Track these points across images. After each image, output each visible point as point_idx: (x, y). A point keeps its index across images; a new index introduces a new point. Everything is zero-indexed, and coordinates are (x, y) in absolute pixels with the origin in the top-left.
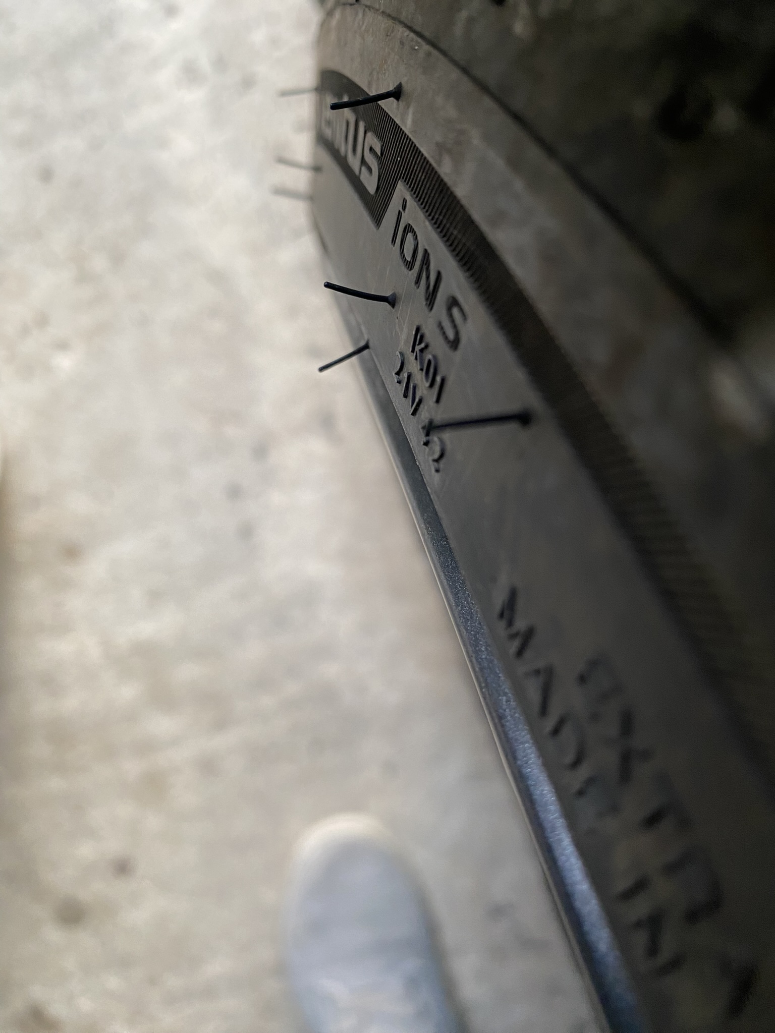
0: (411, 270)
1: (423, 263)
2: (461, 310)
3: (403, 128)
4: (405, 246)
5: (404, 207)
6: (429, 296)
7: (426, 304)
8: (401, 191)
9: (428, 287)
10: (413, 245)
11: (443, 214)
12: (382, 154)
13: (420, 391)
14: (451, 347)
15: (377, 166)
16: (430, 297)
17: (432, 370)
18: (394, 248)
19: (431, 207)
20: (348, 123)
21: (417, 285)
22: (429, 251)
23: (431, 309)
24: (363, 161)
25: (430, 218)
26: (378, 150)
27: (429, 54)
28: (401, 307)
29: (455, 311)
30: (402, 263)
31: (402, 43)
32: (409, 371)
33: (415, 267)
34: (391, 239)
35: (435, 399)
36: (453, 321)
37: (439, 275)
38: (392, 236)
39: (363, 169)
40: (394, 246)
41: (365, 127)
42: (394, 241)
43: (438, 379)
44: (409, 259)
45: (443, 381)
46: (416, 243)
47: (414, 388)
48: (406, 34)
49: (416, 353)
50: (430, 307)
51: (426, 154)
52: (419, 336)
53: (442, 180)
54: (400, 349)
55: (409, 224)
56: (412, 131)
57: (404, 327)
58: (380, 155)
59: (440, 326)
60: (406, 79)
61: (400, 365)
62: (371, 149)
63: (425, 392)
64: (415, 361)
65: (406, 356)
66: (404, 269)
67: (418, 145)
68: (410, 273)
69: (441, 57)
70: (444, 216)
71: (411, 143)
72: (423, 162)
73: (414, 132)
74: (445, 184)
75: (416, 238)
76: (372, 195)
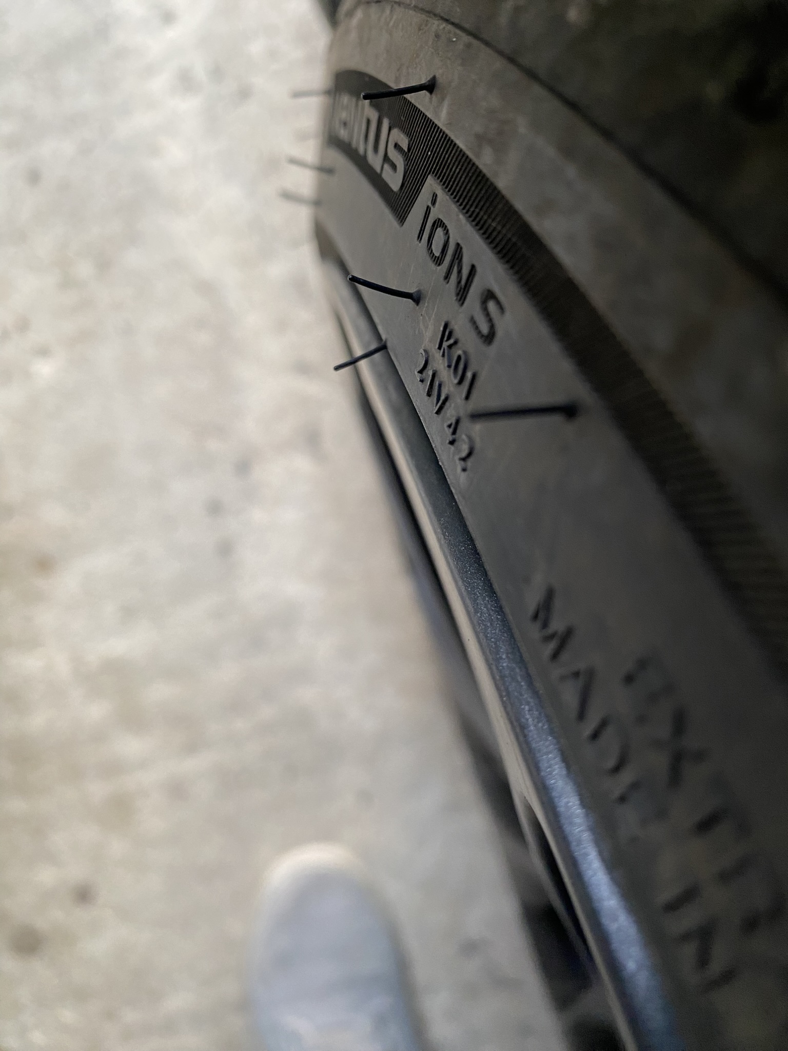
0: (439, 265)
1: (454, 257)
2: (498, 303)
3: (436, 122)
4: (433, 241)
5: (434, 202)
6: (460, 291)
7: (457, 299)
8: (431, 185)
9: (459, 282)
10: (443, 240)
11: (479, 207)
12: (409, 149)
13: (447, 388)
14: (485, 342)
15: (402, 162)
16: (461, 293)
17: (461, 366)
18: (420, 244)
19: (466, 201)
20: (368, 122)
21: (446, 281)
22: (462, 245)
23: (463, 303)
24: (386, 158)
25: (465, 211)
26: (405, 146)
27: (469, 46)
28: (426, 304)
29: (491, 305)
30: (429, 259)
31: (437, 36)
32: (435, 369)
33: (444, 262)
34: (417, 236)
35: (464, 395)
36: (487, 314)
37: (473, 267)
38: (418, 232)
39: (386, 166)
40: (420, 243)
41: (390, 124)
42: (420, 237)
43: (469, 375)
44: (437, 254)
45: (474, 377)
46: (447, 238)
47: (440, 386)
48: (441, 27)
49: (444, 349)
50: (461, 302)
51: (462, 146)
52: (447, 332)
53: (481, 172)
54: (424, 347)
55: (439, 219)
56: (447, 124)
57: (430, 324)
58: (406, 150)
59: (473, 321)
60: (440, 71)
61: (424, 362)
62: (396, 146)
63: (452, 389)
64: (441, 358)
65: (430, 354)
66: (432, 266)
67: (453, 138)
68: (439, 268)
69: (483, 46)
70: (481, 209)
71: (444, 136)
72: (459, 155)
73: (449, 124)
74: (484, 175)
75: (447, 232)
76: (395, 192)
